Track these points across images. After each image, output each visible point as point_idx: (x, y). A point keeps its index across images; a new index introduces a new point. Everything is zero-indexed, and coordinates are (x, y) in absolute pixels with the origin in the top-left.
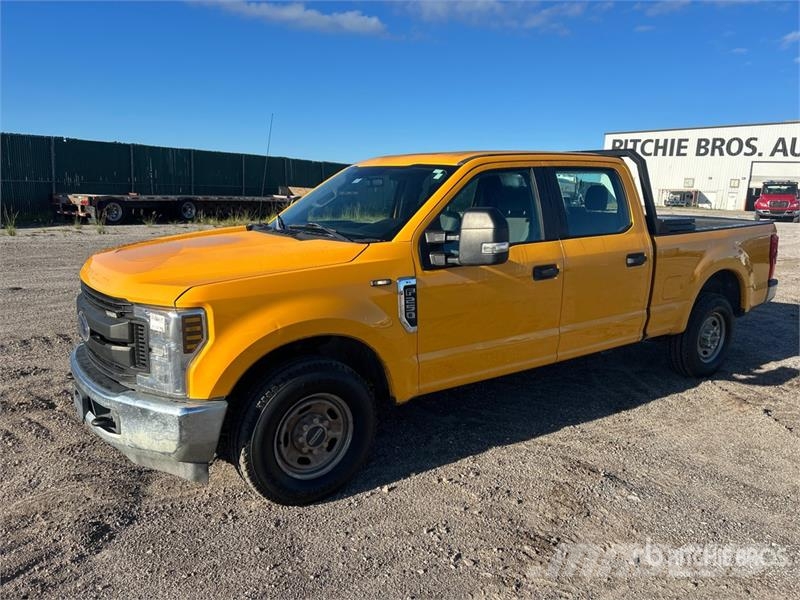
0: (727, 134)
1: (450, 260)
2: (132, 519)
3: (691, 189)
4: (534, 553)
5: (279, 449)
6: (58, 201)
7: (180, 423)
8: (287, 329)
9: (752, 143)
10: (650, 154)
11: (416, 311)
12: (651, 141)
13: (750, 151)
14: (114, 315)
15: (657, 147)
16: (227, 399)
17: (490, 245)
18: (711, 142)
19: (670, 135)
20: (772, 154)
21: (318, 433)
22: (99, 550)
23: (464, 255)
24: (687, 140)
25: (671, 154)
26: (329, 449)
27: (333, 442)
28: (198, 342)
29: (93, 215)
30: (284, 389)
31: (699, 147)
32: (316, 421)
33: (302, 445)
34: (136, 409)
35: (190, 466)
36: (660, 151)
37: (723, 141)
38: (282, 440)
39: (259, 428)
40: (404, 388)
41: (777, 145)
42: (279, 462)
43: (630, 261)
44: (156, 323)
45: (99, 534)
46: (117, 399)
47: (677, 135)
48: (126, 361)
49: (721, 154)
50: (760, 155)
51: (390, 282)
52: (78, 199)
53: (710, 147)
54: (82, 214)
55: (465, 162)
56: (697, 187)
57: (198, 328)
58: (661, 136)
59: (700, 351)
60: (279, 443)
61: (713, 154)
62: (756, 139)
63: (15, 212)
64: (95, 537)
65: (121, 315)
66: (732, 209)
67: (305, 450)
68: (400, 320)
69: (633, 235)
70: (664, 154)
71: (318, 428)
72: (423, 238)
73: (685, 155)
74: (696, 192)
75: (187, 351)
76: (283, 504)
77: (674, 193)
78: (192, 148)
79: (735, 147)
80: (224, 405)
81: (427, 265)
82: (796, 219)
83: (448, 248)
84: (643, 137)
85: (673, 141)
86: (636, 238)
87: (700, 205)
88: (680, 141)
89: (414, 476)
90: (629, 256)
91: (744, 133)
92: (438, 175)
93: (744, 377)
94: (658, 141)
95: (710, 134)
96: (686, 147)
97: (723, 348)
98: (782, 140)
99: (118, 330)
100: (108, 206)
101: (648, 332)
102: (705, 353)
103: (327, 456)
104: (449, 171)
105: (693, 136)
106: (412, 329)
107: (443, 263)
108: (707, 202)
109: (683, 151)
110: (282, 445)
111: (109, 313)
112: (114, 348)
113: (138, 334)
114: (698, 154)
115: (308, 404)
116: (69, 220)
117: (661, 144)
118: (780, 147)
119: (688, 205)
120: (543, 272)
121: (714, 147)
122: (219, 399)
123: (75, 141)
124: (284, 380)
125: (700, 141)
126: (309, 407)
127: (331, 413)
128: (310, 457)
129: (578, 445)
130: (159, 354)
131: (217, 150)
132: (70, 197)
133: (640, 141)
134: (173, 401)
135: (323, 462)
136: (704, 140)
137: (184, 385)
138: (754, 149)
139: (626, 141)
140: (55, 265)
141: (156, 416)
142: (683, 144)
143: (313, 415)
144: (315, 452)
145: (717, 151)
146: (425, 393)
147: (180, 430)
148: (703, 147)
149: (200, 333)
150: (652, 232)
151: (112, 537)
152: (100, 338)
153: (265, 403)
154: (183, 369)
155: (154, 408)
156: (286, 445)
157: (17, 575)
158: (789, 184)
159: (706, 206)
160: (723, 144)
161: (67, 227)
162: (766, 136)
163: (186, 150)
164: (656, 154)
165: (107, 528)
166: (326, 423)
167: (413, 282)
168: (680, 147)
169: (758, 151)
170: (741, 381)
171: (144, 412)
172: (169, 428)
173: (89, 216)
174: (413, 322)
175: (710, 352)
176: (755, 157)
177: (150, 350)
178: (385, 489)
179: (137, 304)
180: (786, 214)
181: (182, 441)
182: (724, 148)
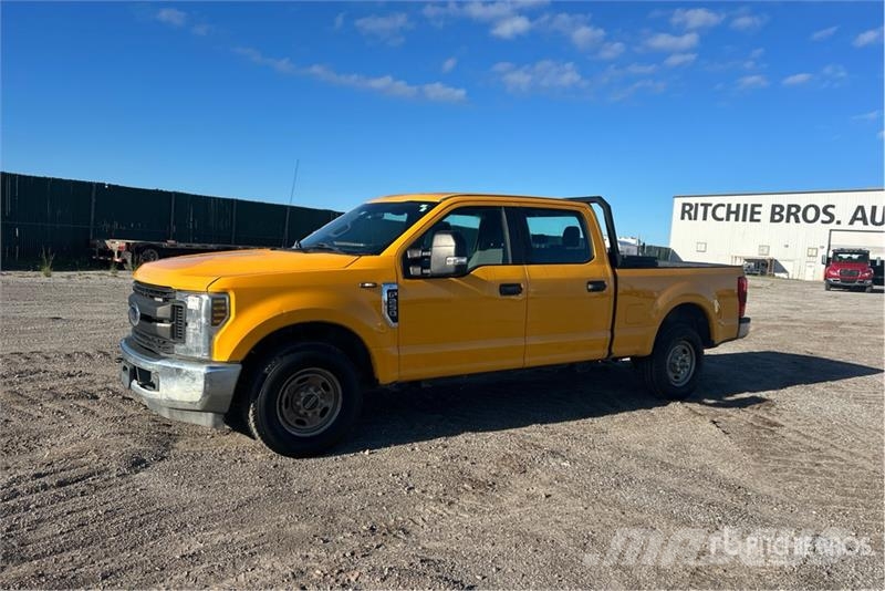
0: (803, 200)
1: (424, 271)
2: (163, 458)
3: (766, 257)
4: (470, 488)
5: (280, 408)
6: (95, 246)
7: (206, 378)
8: (290, 314)
9: (830, 210)
10: (722, 219)
11: (397, 310)
12: (723, 205)
13: (827, 218)
14: (161, 300)
15: (729, 212)
16: (242, 363)
17: (452, 259)
18: (786, 208)
19: (742, 200)
20: (851, 223)
21: (313, 400)
22: (137, 472)
23: (435, 268)
24: (760, 206)
25: (744, 220)
26: (322, 414)
27: (325, 410)
28: (223, 318)
29: (129, 261)
30: (286, 360)
31: (773, 213)
32: (311, 389)
33: (299, 408)
34: (172, 369)
35: (210, 415)
36: (733, 216)
37: (798, 208)
38: (283, 401)
39: (264, 390)
40: (386, 374)
41: (856, 213)
42: (280, 419)
43: (590, 287)
44: (192, 303)
45: (138, 463)
46: (159, 363)
47: (750, 200)
48: (167, 335)
49: (797, 221)
50: (839, 223)
51: (375, 286)
52: (116, 245)
53: (785, 213)
54: (117, 260)
55: (445, 199)
56: (772, 255)
57: (223, 308)
58: (734, 201)
59: (671, 375)
60: (280, 404)
61: (788, 221)
62: (833, 206)
63: (52, 253)
64: (135, 464)
65: (166, 300)
66: (810, 279)
67: (301, 412)
68: (383, 316)
69: (595, 266)
70: (737, 219)
71: (312, 396)
72: (405, 254)
73: (758, 221)
74: (771, 260)
75: (213, 324)
76: (282, 454)
77: (748, 260)
78: (235, 198)
79: (811, 214)
80: (239, 367)
81: (407, 275)
82: (868, 289)
83: (424, 262)
84: (715, 201)
85: (746, 206)
86: (598, 268)
87: (777, 274)
88: (753, 206)
89: (393, 447)
90: (590, 283)
91: (821, 200)
92: (424, 207)
93: (712, 401)
94: (729, 206)
95: (785, 200)
96: (759, 213)
97: (693, 375)
98: (860, 208)
99: (163, 311)
100: (145, 252)
101: (613, 350)
102: (676, 377)
103: (320, 421)
104: (432, 205)
105: (767, 202)
106: (394, 325)
107: (419, 273)
108: (784, 271)
109: (756, 217)
110: (283, 407)
111: (157, 299)
112: (159, 325)
113: (178, 315)
114: (772, 220)
115: (305, 376)
116: (105, 265)
117: (733, 208)
118: (859, 215)
119: (763, 274)
120: (509, 289)
121: (789, 214)
122: (236, 362)
123: (117, 186)
124: (287, 354)
125: (774, 207)
126: (306, 379)
127: (325, 386)
128: (306, 420)
129: (539, 435)
130: (192, 328)
131: (261, 201)
132: (107, 242)
133: (711, 205)
134: (200, 361)
135: (316, 426)
136: (778, 206)
137: (210, 350)
138: (832, 217)
139: (697, 205)
140: (93, 301)
141: (187, 373)
142: (757, 209)
143: (310, 385)
144: (310, 415)
145: (792, 218)
146: (404, 379)
147: (205, 383)
148: (778, 213)
149: (224, 311)
150: (614, 264)
151: (146, 466)
152: (148, 319)
153: (271, 370)
154: (211, 338)
155: (186, 367)
156: (286, 407)
157: (77, 481)
158: (859, 252)
159: (782, 275)
160: (798, 210)
161: (103, 272)
162: (845, 204)
163: (228, 200)
164: (728, 219)
165: (144, 461)
166: (319, 392)
167: (395, 287)
168: (753, 213)
169: (836, 219)
170: (710, 405)
171: (178, 370)
172: (197, 382)
173: (125, 261)
174: (395, 319)
175: (682, 378)
176: (833, 225)
177: (186, 324)
178: (367, 452)
179: (179, 290)
180: (857, 283)
181: (206, 392)
182: (800, 214)
